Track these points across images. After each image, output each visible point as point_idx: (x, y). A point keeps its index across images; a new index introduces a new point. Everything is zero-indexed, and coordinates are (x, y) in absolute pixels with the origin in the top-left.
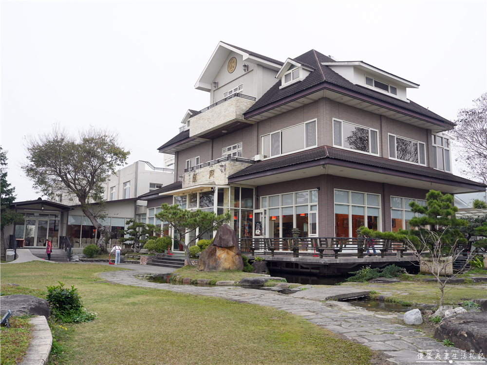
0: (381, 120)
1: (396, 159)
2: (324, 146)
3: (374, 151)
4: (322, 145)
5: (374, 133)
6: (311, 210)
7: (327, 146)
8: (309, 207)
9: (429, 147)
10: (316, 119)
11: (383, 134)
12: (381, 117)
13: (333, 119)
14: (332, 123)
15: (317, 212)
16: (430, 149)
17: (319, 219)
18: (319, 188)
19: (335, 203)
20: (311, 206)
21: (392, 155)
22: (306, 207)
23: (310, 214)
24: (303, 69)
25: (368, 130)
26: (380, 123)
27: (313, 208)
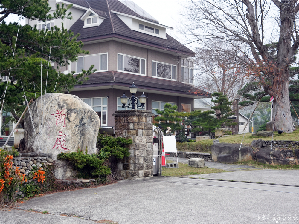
0: (148, 52)
1: (157, 77)
2: (112, 71)
3: (143, 73)
4: (111, 70)
5: (143, 61)
6: (103, 109)
7: (114, 71)
8: (102, 108)
9: (179, 67)
10: (107, 53)
11: (149, 61)
12: (148, 50)
13: (118, 53)
14: (117, 56)
15: (107, 111)
16: (179, 69)
17: (108, 116)
18: (108, 97)
19: (118, 106)
20: (103, 107)
21: (154, 75)
22: (100, 108)
23: (102, 112)
24: (100, 18)
25: (139, 59)
26: (147, 54)
27: (104, 108)
